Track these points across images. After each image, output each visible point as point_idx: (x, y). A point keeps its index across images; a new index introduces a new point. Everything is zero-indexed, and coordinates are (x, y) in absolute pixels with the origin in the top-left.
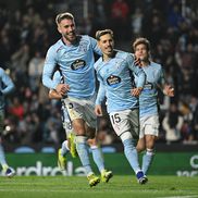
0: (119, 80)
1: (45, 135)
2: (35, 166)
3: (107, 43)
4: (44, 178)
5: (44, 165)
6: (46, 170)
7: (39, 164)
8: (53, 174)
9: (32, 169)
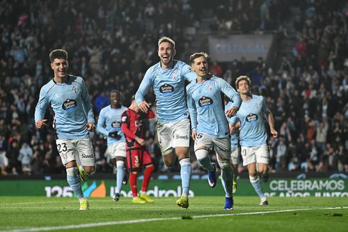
0: (211, 102)
1: (160, 166)
2: (153, 189)
3: (202, 65)
4: (159, 198)
5: (159, 189)
6: (161, 193)
7: (156, 188)
8: (167, 195)
9: (150, 192)
